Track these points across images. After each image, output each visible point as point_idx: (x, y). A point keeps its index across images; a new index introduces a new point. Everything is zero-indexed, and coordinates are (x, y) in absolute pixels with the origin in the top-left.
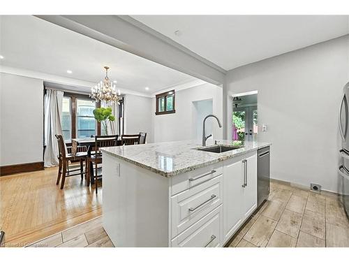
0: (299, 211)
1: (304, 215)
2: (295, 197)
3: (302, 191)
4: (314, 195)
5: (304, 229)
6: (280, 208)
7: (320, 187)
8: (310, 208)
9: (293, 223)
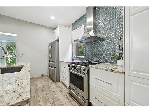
0: (42, 86)
1: (44, 87)
2: (38, 82)
3: (38, 79)
4: (42, 78)
5: (46, 91)
6: (35, 89)
7: (43, 75)
8: (44, 83)
9: (43, 91)
